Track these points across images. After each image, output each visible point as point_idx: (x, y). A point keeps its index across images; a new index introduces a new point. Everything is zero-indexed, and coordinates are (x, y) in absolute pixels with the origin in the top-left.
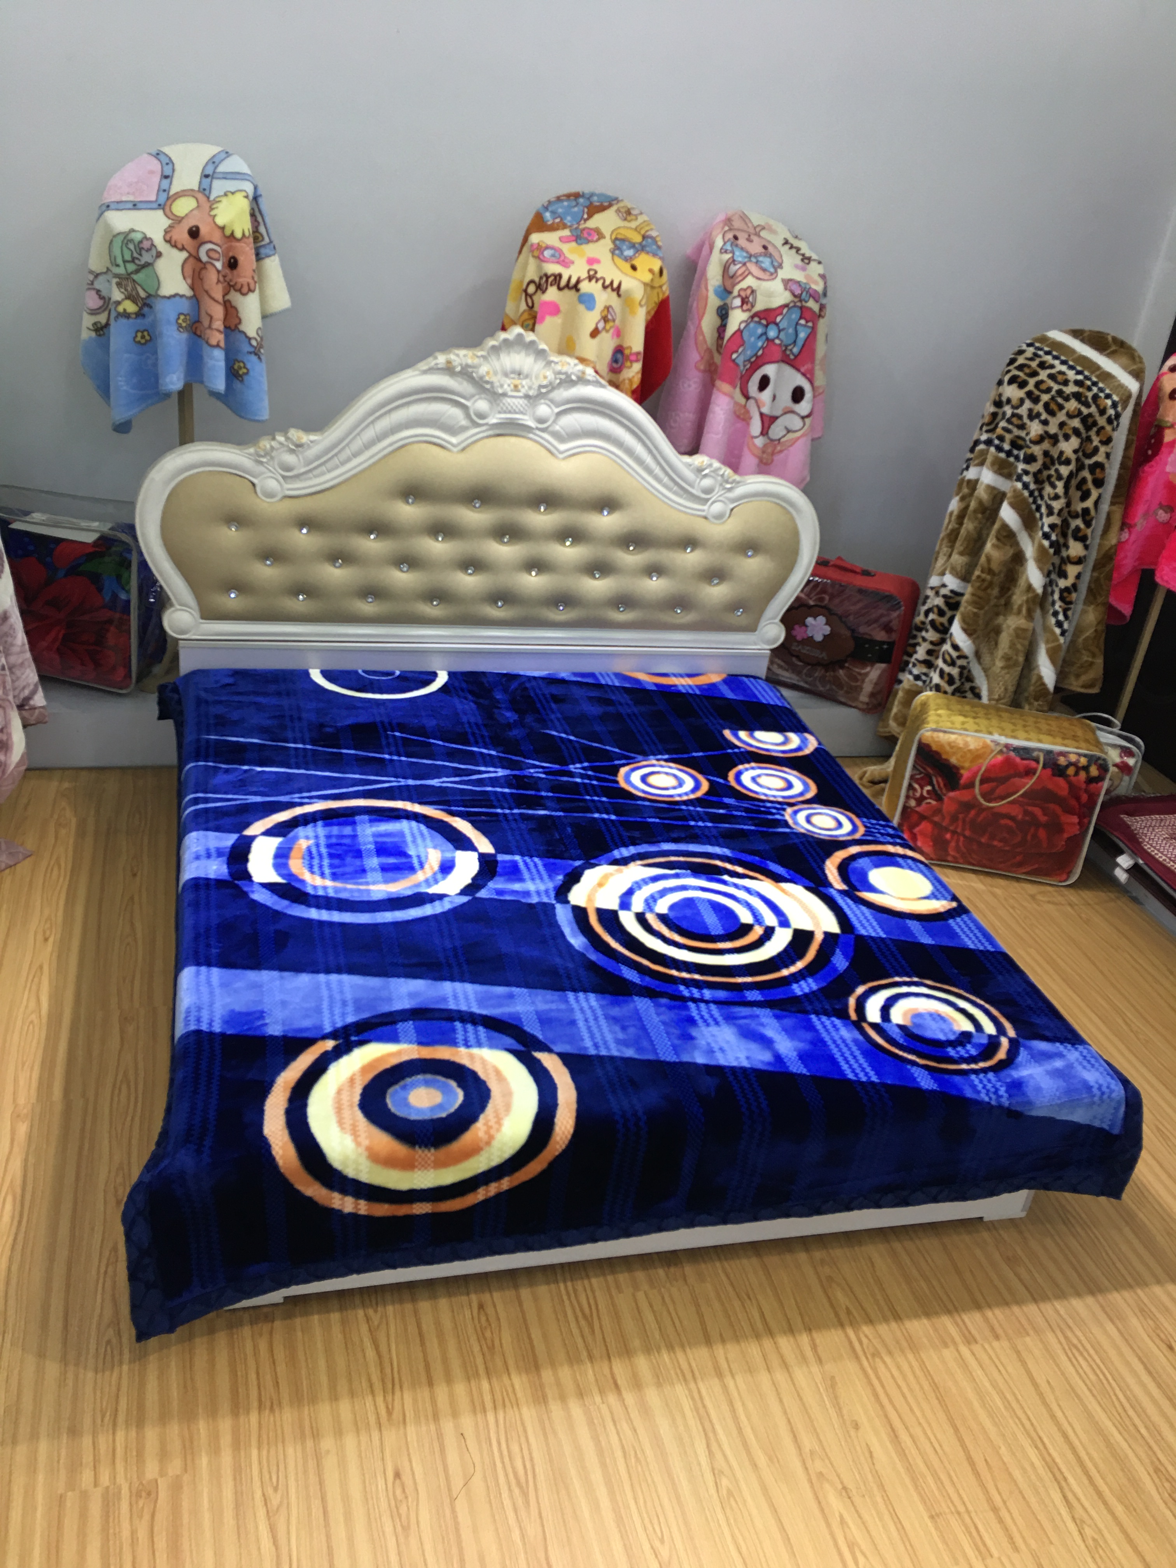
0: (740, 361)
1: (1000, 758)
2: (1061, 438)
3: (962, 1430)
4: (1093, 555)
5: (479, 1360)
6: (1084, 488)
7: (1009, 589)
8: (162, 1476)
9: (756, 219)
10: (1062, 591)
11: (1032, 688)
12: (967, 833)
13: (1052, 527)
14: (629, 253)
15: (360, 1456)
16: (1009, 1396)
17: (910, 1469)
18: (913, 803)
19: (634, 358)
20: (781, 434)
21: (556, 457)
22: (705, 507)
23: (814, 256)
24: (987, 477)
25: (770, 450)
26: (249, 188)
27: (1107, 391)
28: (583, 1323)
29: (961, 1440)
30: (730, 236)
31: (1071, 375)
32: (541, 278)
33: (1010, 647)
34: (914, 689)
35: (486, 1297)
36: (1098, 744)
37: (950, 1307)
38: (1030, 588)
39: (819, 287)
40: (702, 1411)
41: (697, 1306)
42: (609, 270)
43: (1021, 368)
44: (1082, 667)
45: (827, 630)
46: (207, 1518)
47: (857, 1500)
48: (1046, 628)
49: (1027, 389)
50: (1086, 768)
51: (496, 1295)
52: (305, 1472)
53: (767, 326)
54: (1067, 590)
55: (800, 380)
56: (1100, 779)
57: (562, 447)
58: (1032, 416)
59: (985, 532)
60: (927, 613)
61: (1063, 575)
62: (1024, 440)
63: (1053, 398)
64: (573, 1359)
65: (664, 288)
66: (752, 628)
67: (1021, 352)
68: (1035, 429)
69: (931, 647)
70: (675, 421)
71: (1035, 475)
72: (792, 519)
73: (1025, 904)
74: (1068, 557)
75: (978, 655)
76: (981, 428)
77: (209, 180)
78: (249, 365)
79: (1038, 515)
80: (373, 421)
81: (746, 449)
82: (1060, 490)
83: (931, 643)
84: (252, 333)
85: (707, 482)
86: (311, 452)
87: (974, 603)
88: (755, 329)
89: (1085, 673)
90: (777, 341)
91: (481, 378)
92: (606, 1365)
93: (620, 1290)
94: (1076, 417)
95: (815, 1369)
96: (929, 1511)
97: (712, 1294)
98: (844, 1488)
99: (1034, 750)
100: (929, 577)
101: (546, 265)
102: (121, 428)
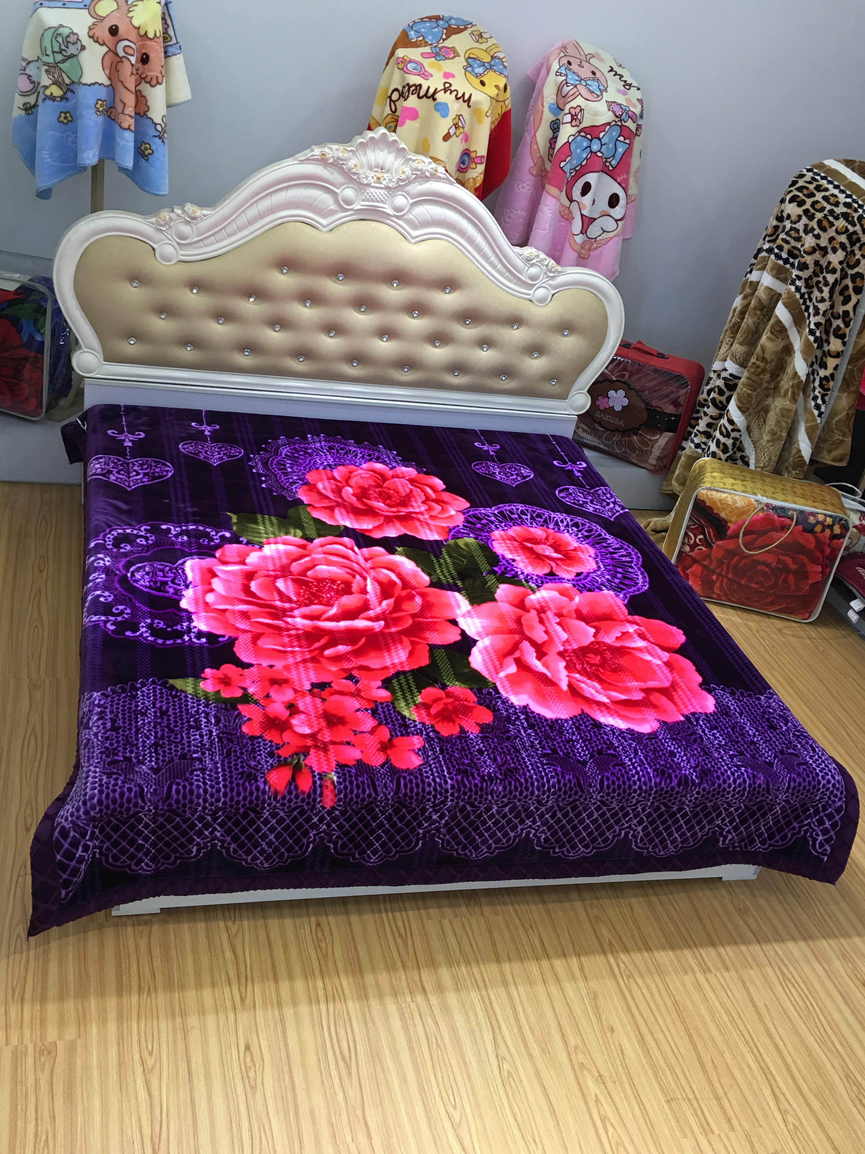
0: (567, 169)
1: (761, 514)
2: (829, 250)
3: (695, 1037)
4: (849, 351)
5: (316, 965)
6: (846, 294)
7: (778, 375)
8: (60, 1039)
9: (587, 48)
10: (821, 379)
11: (791, 459)
12: (730, 576)
13: (817, 325)
14: (480, 70)
15: (219, 1032)
16: (734, 1014)
17: (653, 1065)
18: (687, 549)
19: (478, 160)
20: (598, 234)
21: (409, 242)
22: (531, 292)
23: (635, 84)
24: (767, 280)
25: (587, 247)
28: (399, 940)
29: (694, 1045)
30: (564, 61)
31: (842, 198)
32: (404, 87)
33: (776, 424)
34: (695, 455)
35: (323, 918)
36: (842, 508)
37: (692, 944)
38: (795, 375)
39: (637, 111)
40: (490, 1011)
41: (491, 932)
42: (463, 85)
43: (800, 189)
44: (833, 444)
45: (626, 402)
46: (95, 1072)
47: (610, 1085)
48: (806, 409)
49: (804, 208)
50: (831, 527)
51: (331, 918)
52: (175, 1041)
53: (591, 140)
54: (826, 378)
55: (617, 189)
56: (842, 536)
57: (414, 233)
58: (806, 232)
59: (762, 326)
60: (709, 393)
61: (824, 366)
62: (799, 250)
63: (825, 216)
64: (390, 968)
65: (507, 102)
66: (563, 396)
67: (802, 176)
68: (809, 241)
69: (711, 421)
70: (509, 217)
71: (806, 280)
72: (603, 306)
73: (774, 636)
74: (829, 351)
75: (749, 429)
76: (764, 239)
78: (153, 147)
79: (806, 314)
80: (256, 202)
81: (567, 245)
82: (826, 294)
83: (711, 417)
84: (158, 120)
85: (533, 271)
86: (204, 224)
87: (748, 385)
88: (581, 142)
89: (836, 449)
90: (599, 154)
91: (350, 170)
92: (415, 973)
93: (429, 917)
94: (843, 233)
95: (581, 984)
96: (665, 1096)
97: (503, 925)
98: (600, 1075)
99: (789, 509)
100: (713, 362)
101: (409, 76)
102: (42, 195)
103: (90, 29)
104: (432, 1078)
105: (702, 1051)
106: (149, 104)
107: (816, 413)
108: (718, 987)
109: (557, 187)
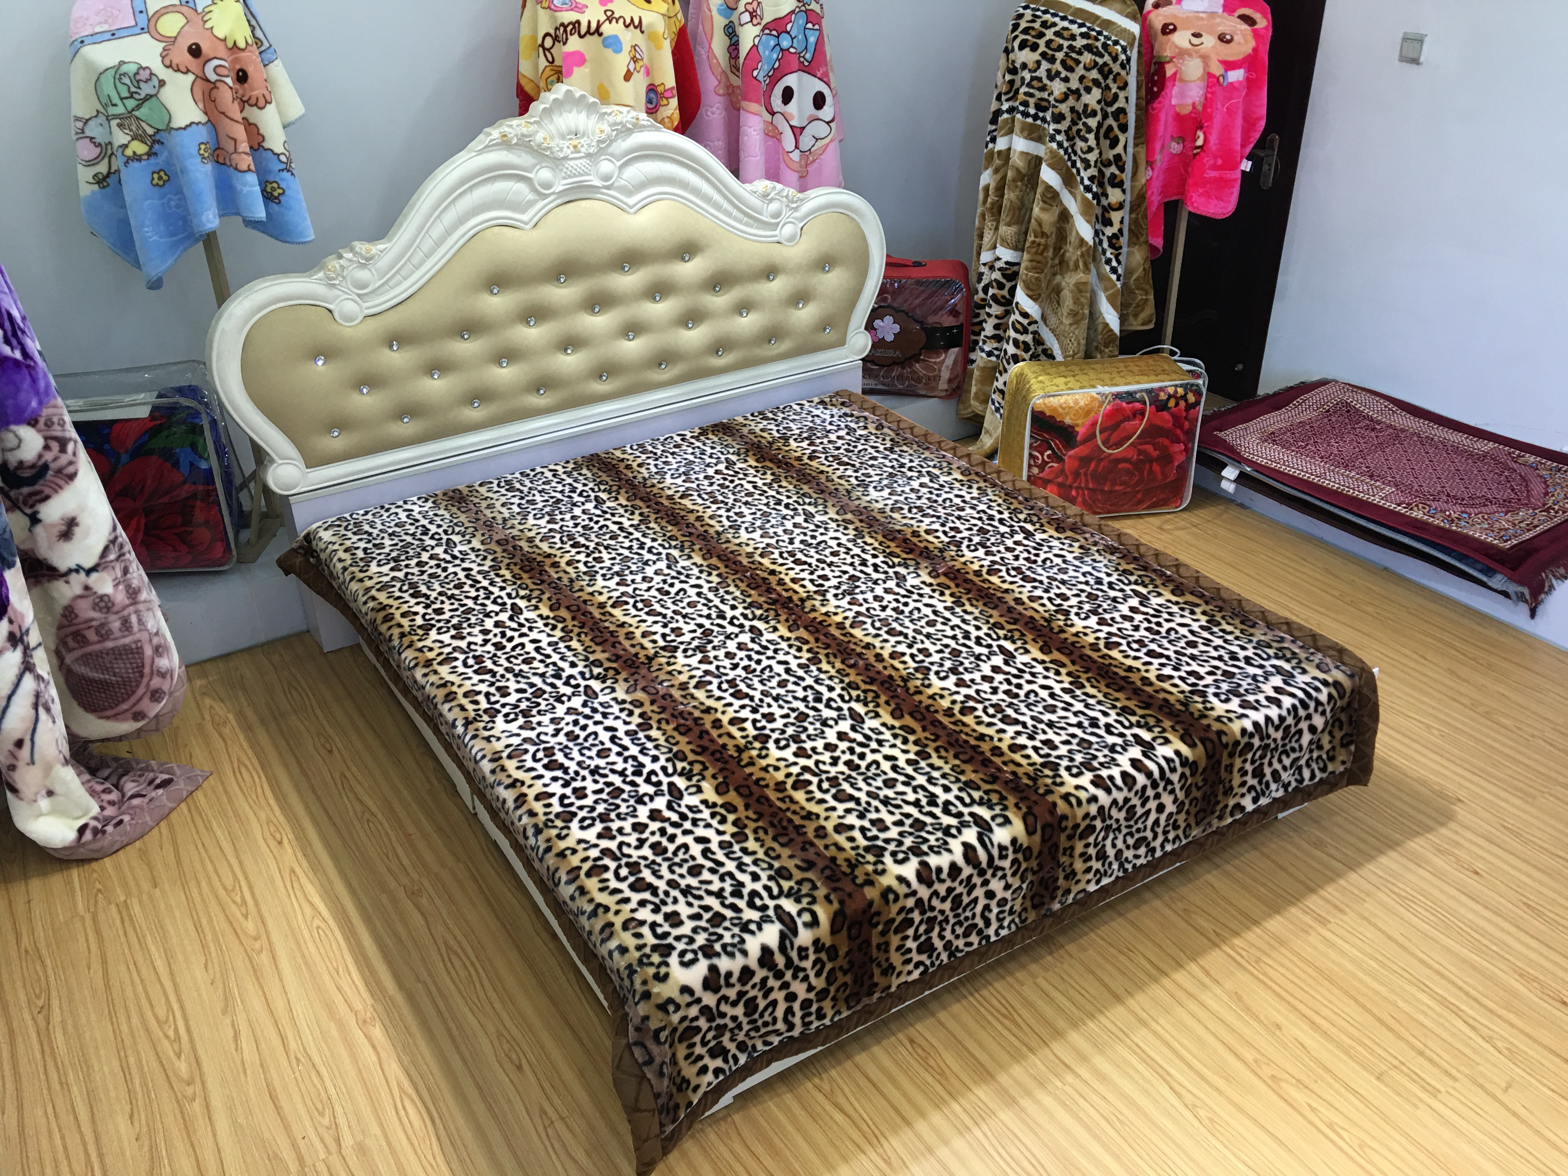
0: (760, 78)
1: (1109, 407)
2: (1082, 91)
3: (1359, 998)
4: (1128, 197)
5: (939, 1088)
6: (1112, 135)
7: (1061, 248)
10: (1110, 239)
11: (1100, 337)
12: (1091, 486)
13: (1091, 179)
16: (1380, 957)
17: (1340, 1046)
18: (1035, 471)
19: (668, 94)
20: (811, 144)
21: (628, 213)
22: (777, 232)
24: (1020, 144)
25: (804, 163)
27: (1114, 38)
28: (1006, 1022)
29: (1363, 1007)
31: (1074, 28)
32: (557, 29)
33: (1074, 303)
34: (990, 365)
35: (911, 1031)
36: (1184, 372)
37: (1291, 899)
38: (1082, 241)
40: (1148, 1060)
41: (1093, 973)
42: (627, 8)
43: (1026, 31)
44: (1138, 306)
45: (897, 328)
47: (1312, 1086)
48: (1101, 277)
49: (1040, 50)
50: (1184, 397)
51: (919, 1026)
53: (778, 37)
54: (1115, 236)
55: (821, 86)
56: (1197, 403)
57: (631, 201)
58: (1051, 77)
59: (1029, 198)
60: (985, 290)
61: (1108, 223)
62: (1048, 100)
63: (1067, 54)
64: (1017, 1057)
65: (679, 17)
66: (841, 342)
67: (1020, 16)
68: (1058, 87)
69: (997, 321)
71: (1067, 132)
72: (856, 223)
74: (1109, 204)
75: (1044, 318)
76: (999, 98)
78: (283, 185)
79: (1074, 171)
80: (438, 217)
81: (783, 165)
82: (1092, 142)
83: (997, 317)
84: (279, 148)
85: (774, 206)
86: (383, 263)
87: (1033, 269)
88: (768, 42)
89: (1142, 310)
90: (792, 50)
91: (539, 145)
92: (1047, 1051)
94: (1094, 68)
95: (1218, 990)
96: (1372, 1074)
97: (1099, 959)
98: (1298, 1081)
99: (1136, 392)
100: (979, 254)
101: (558, 14)
102: (156, 285)
103: (163, 58)
104: (1138, 1159)
105: (1375, 1011)
107: (1114, 277)
108: (1347, 935)
109: (757, 101)
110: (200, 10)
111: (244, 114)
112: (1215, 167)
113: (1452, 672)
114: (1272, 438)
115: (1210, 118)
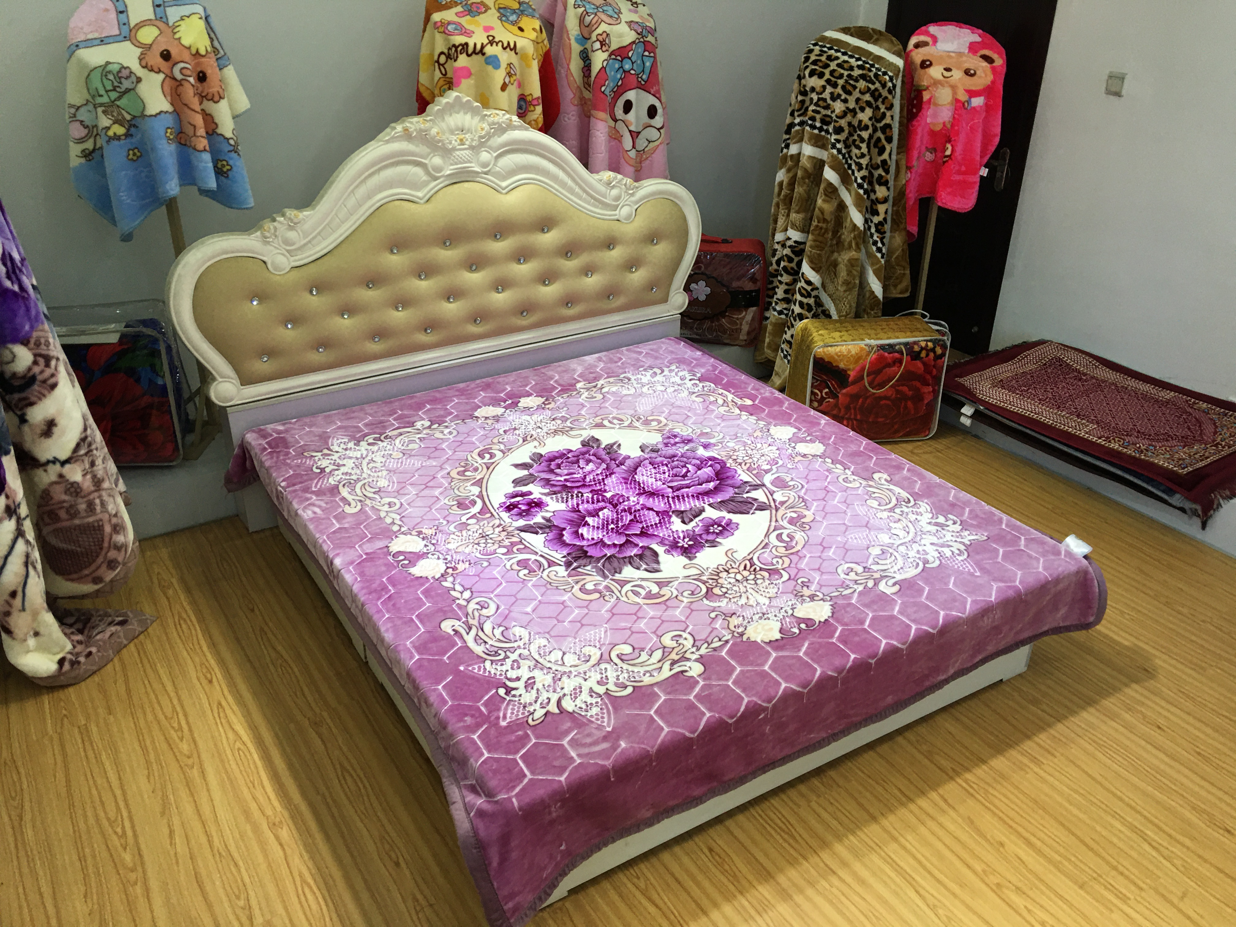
0: (607, 92)
1: (875, 356)
2: (858, 110)
3: (1066, 824)
4: (892, 194)
5: (731, 886)
6: (880, 145)
7: (838, 232)
10: (876, 225)
11: (867, 302)
12: (858, 417)
13: (863, 178)
14: (513, 18)
18: (816, 404)
19: (535, 102)
20: (645, 145)
21: (501, 193)
22: (617, 212)
24: (808, 150)
25: (639, 159)
26: (200, 10)
27: (883, 70)
28: (786, 836)
29: (1069, 830)
31: (853, 62)
32: (449, 49)
33: (848, 275)
34: (780, 321)
37: (1012, 744)
38: (855, 227)
39: (651, 24)
40: (898, 869)
41: (856, 799)
42: (504, 35)
43: (815, 63)
44: (897, 278)
45: (708, 290)
47: (1029, 892)
48: (870, 255)
49: (825, 78)
50: (933, 350)
53: (622, 61)
54: (880, 223)
55: (653, 101)
56: (943, 355)
57: (504, 184)
58: (834, 98)
59: (814, 191)
60: (778, 263)
61: (876, 213)
62: (831, 117)
63: (846, 81)
65: (545, 42)
66: (665, 300)
67: (811, 51)
68: (838, 107)
69: (786, 287)
71: (845, 142)
72: (678, 206)
74: (877, 199)
75: (823, 285)
76: (792, 114)
77: (162, 8)
78: (231, 162)
79: (850, 172)
80: (353, 191)
81: (622, 161)
82: (864, 150)
83: (787, 284)
84: (229, 134)
85: (615, 192)
86: (307, 226)
87: (817, 246)
88: (614, 65)
89: (900, 282)
90: (632, 72)
91: (433, 138)
92: (817, 858)
93: (799, 806)
94: (867, 92)
95: (954, 815)
96: (1076, 884)
97: (860, 788)
98: (1018, 888)
99: (895, 345)
100: (774, 235)
101: (452, 37)
102: (127, 238)
105: (1079, 834)
106: (216, 121)
107: (879, 255)
109: (604, 111)
110: (171, 24)
111: (203, 107)
112: (959, 173)
113: (1142, 571)
114: (1002, 384)
115: (957, 133)
